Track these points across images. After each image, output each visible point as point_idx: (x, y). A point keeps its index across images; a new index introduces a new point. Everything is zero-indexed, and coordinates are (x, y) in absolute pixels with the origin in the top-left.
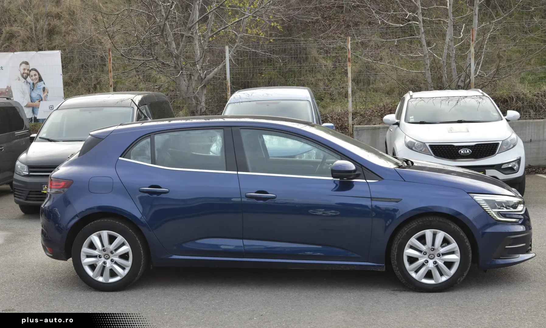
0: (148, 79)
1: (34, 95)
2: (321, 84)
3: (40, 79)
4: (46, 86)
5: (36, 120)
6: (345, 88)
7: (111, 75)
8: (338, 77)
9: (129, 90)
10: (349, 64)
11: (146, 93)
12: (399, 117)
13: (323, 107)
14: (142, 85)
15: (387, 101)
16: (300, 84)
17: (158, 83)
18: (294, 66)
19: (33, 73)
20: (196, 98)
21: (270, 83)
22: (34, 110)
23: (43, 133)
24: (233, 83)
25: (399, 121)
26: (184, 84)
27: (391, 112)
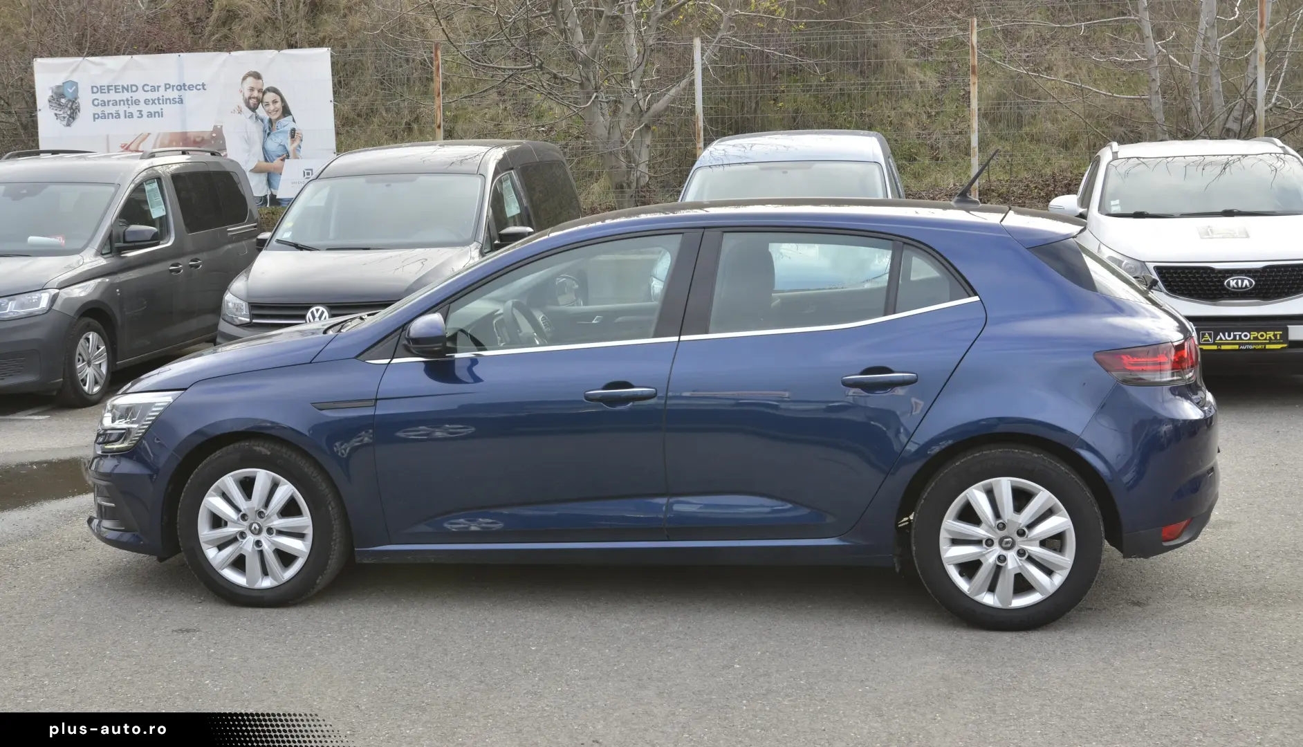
0: (524, 110)
1: (272, 145)
2: (911, 123)
3: (286, 112)
4: (298, 126)
5: (275, 201)
6: (965, 133)
7: (439, 102)
8: (950, 108)
9: (481, 135)
10: (973, 79)
11: (515, 144)
12: (1085, 201)
13: (916, 176)
14: (510, 125)
15: (1061, 162)
16: (864, 124)
17: (546, 120)
18: (850, 81)
19: (270, 97)
20: (628, 154)
21: (796, 122)
22: (271, 178)
23: (285, 232)
24: (709, 120)
25: (1086, 210)
26: (601, 121)
27: (1069, 189)
